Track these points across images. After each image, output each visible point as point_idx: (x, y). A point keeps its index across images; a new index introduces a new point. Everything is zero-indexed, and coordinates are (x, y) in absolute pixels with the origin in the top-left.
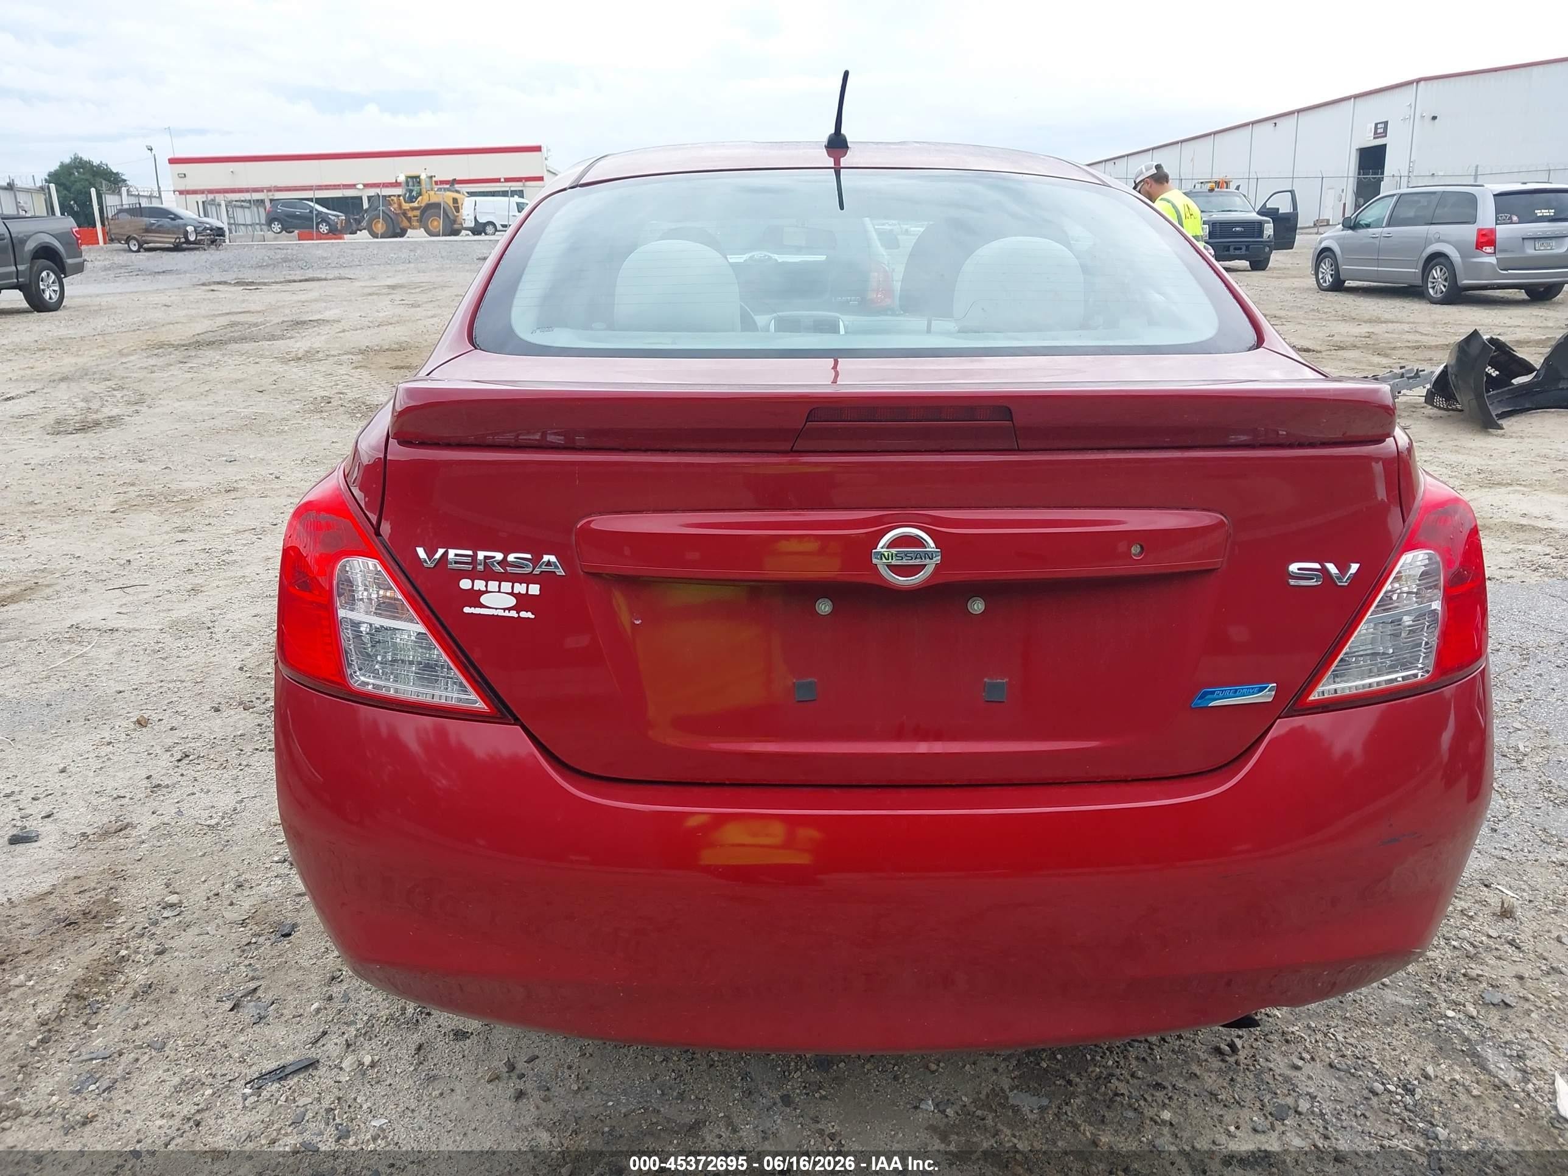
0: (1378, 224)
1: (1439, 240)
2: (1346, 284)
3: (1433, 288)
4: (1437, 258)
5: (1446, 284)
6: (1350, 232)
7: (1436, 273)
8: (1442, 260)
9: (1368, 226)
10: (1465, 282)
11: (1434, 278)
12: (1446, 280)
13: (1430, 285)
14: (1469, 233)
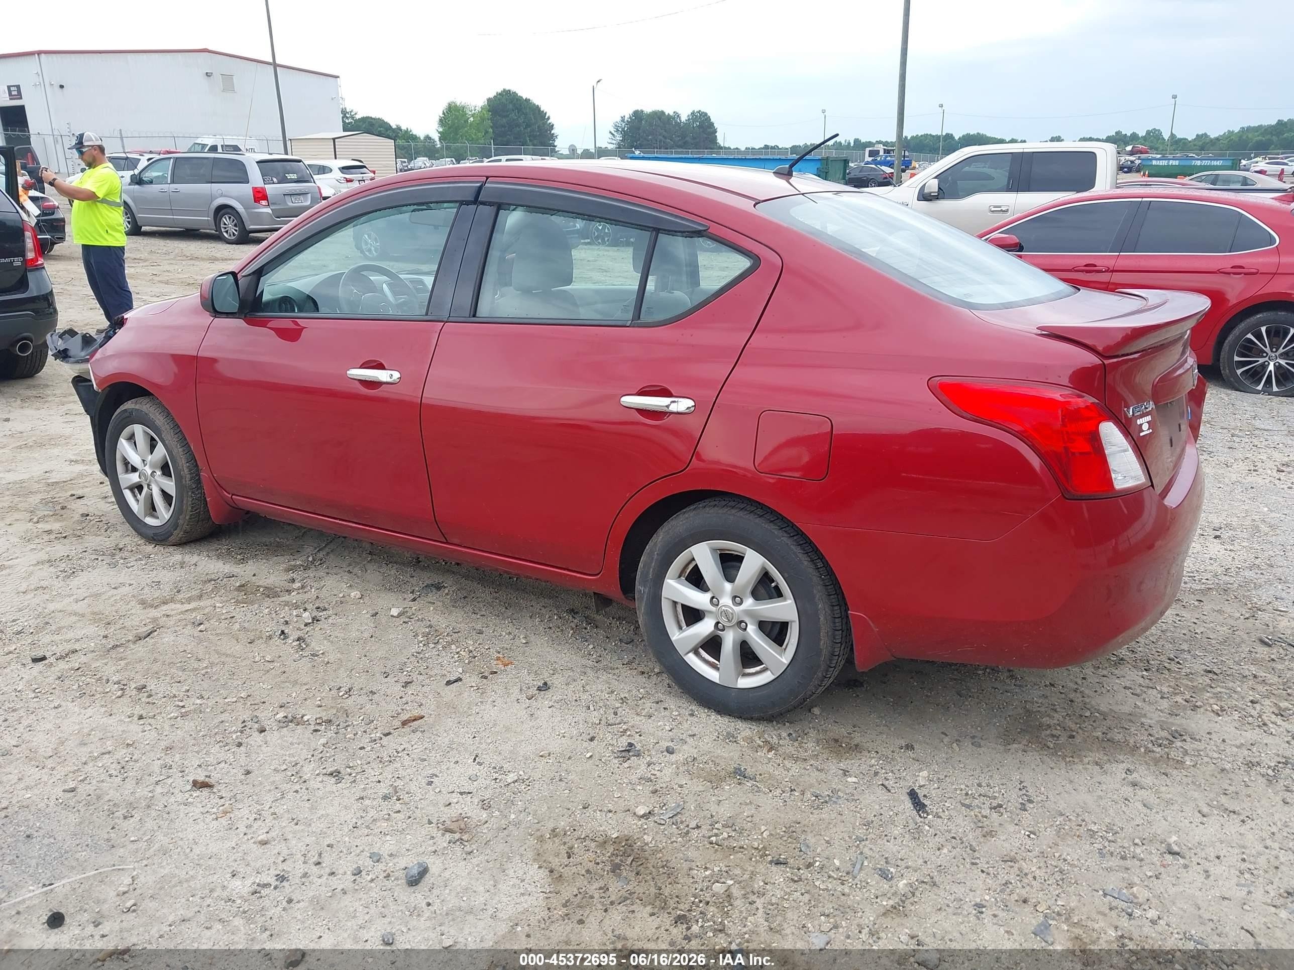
0: (161, 180)
1: (222, 195)
2: (144, 229)
3: (227, 232)
4: (222, 210)
5: (237, 229)
6: (137, 187)
7: (226, 220)
8: (229, 210)
9: (151, 182)
10: (251, 227)
11: (225, 224)
12: (235, 225)
13: (223, 230)
14: (245, 190)
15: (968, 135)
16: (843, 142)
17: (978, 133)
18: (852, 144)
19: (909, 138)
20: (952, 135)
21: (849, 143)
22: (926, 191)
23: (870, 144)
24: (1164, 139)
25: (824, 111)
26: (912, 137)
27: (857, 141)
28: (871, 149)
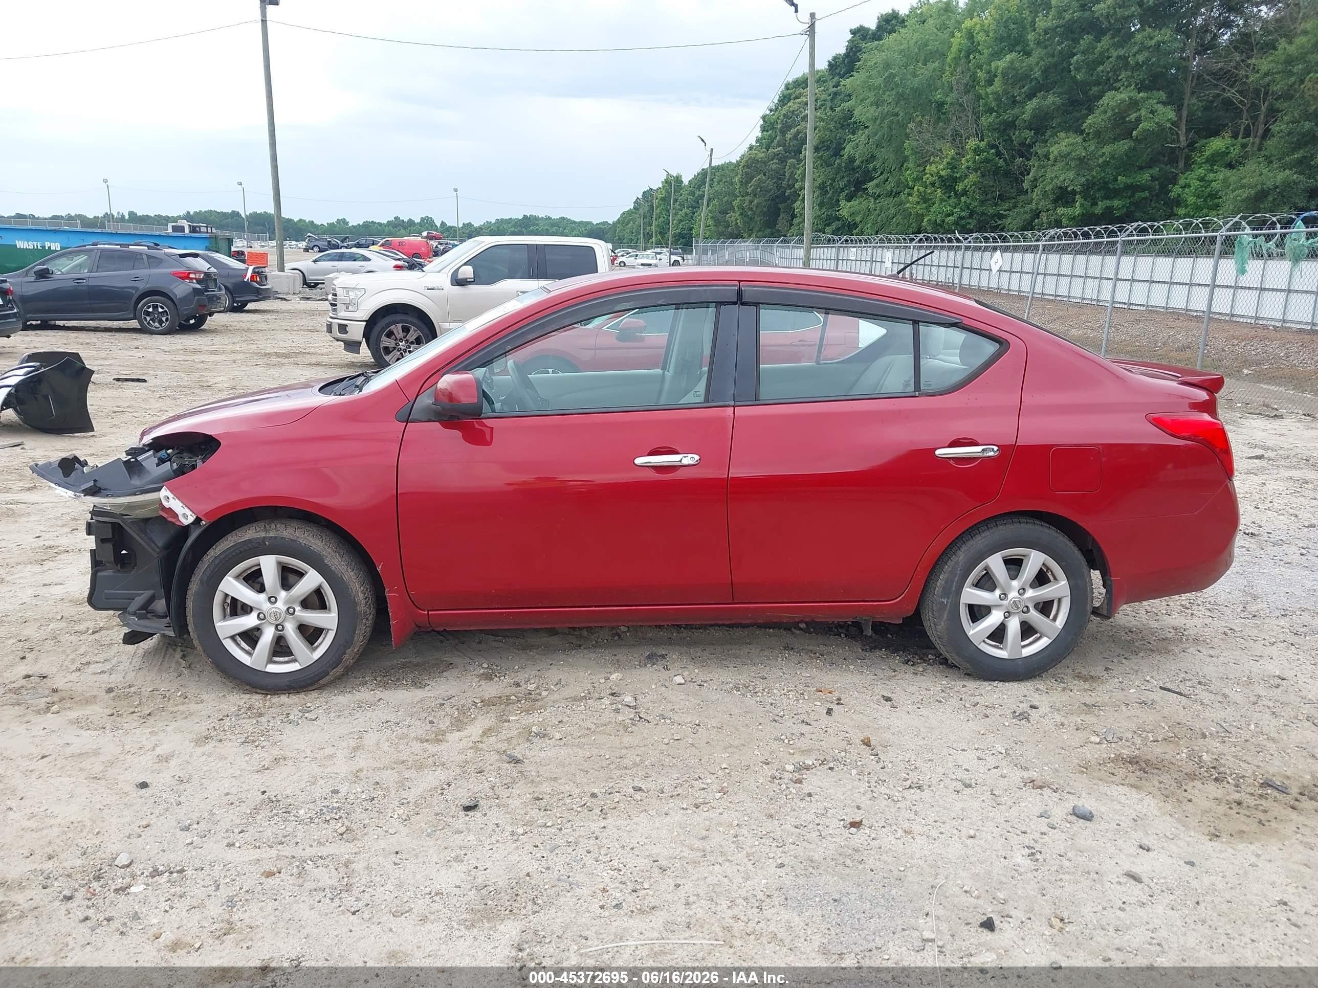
15: (255, 213)
16: (116, 215)
17: (265, 212)
18: (127, 217)
19: (192, 213)
20: (238, 212)
21: (123, 216)
22: (460, 277)
23: (175, 220)
24: (436, 226)
25: (106, 181)
26: (196, 213)
27: (131, 214)
28: (174, 224)
